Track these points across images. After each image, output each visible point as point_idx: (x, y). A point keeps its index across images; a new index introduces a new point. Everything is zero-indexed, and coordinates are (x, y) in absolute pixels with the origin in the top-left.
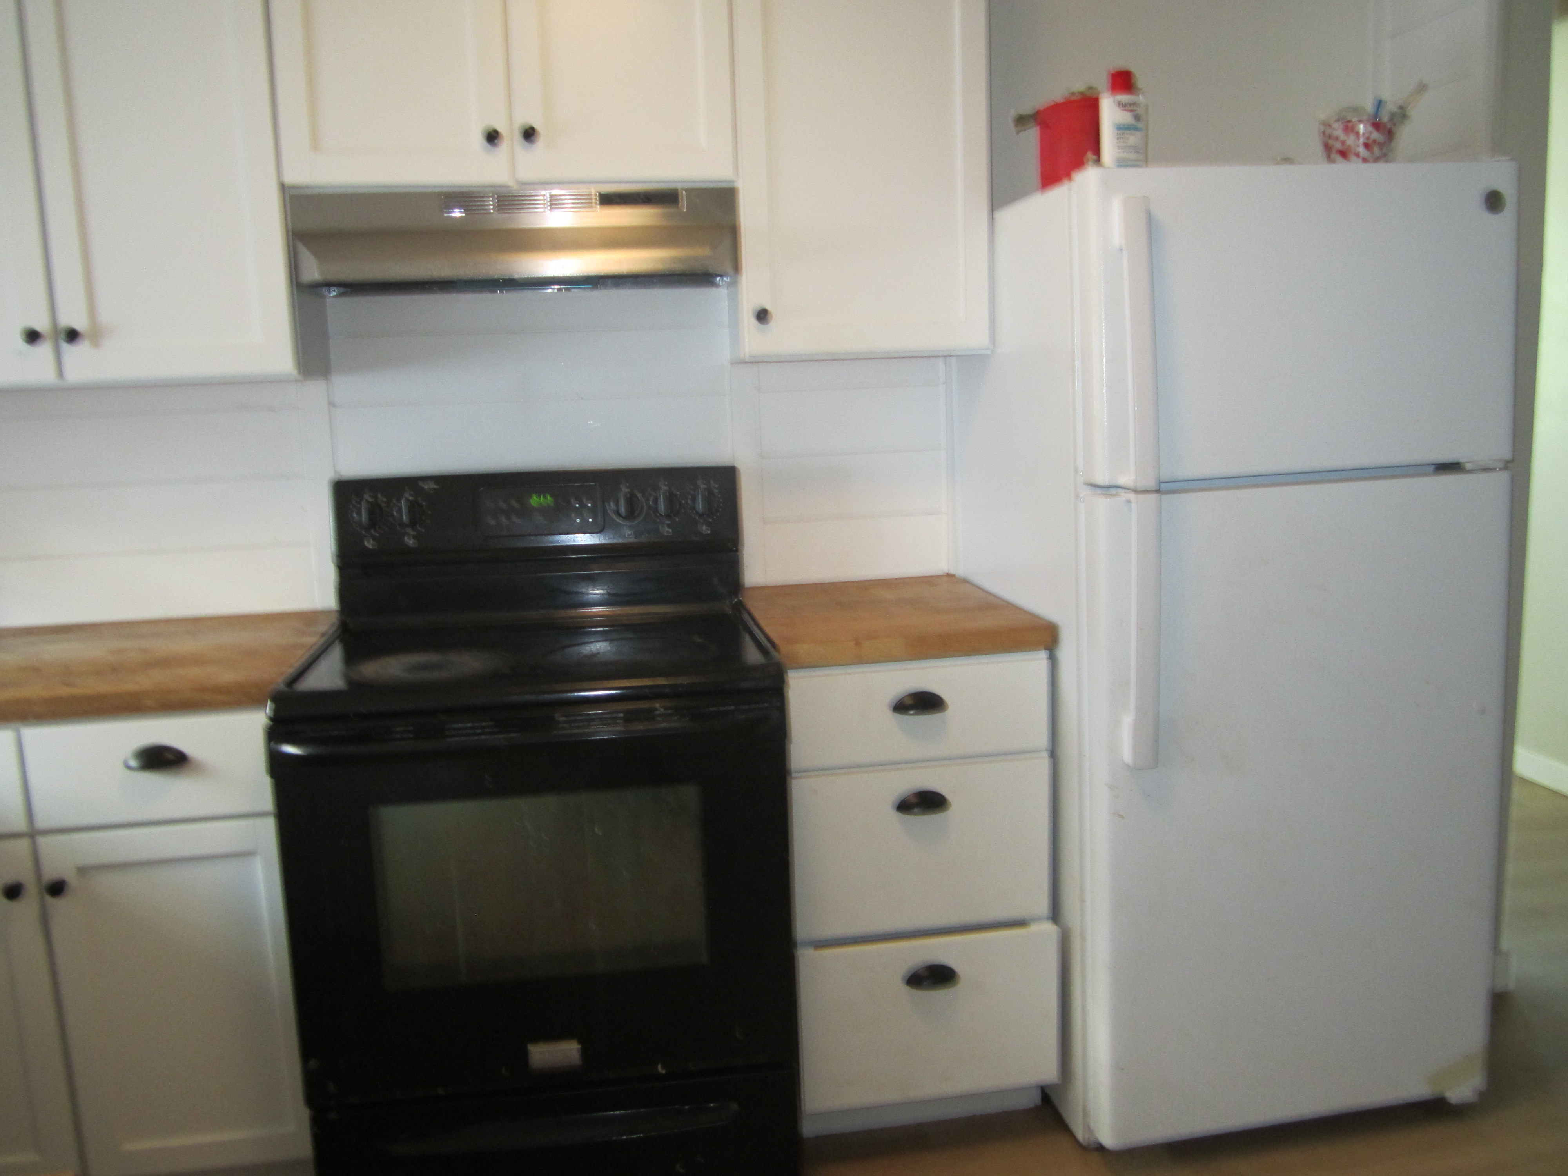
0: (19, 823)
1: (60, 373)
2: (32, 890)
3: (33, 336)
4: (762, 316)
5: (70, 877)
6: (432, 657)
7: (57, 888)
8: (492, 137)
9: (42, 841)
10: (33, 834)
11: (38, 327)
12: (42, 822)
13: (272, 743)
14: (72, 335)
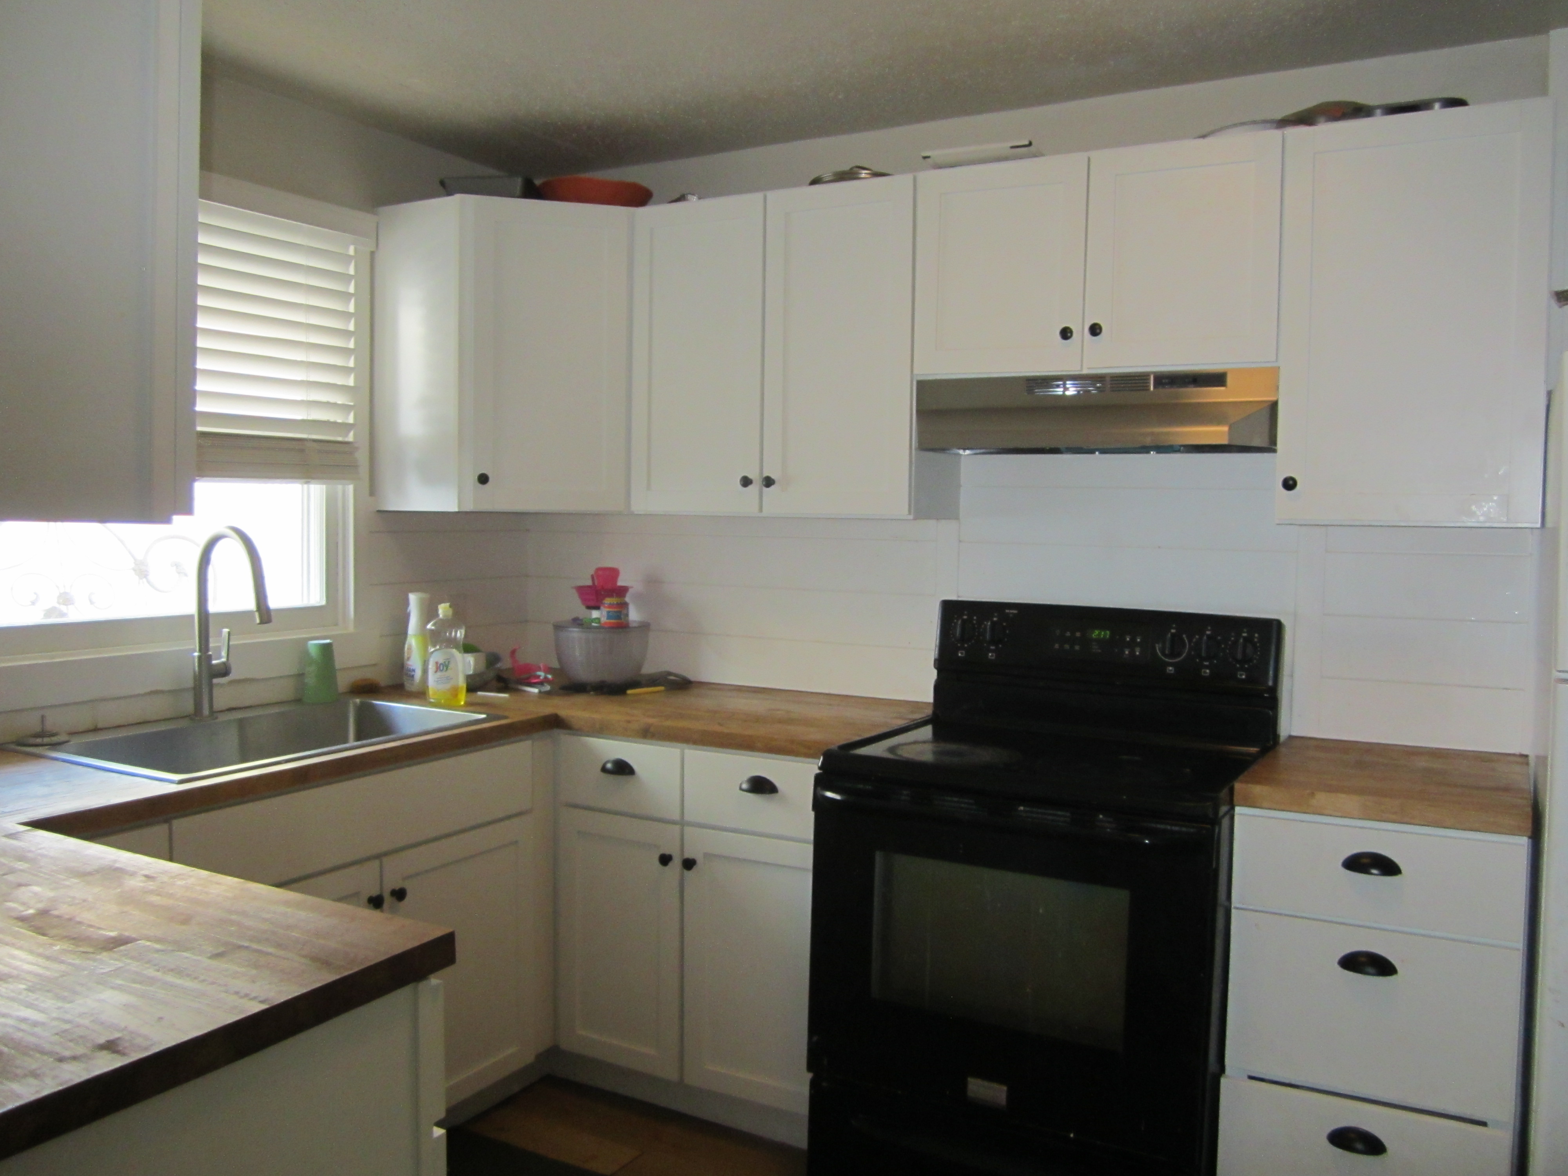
0: (676, 816)
1: (761, 510)
2: (676, 863)
3: (746, 482)
4: (1289, 484)
5: (700, 859)
6: (963, 747)
7: (689, 864)
8: (1066, 333)
9: (687, 830)
10: (682, 823)
11: (750, 476)
12: (688, 817)
13: (819, 789)
14: (769, 482)
